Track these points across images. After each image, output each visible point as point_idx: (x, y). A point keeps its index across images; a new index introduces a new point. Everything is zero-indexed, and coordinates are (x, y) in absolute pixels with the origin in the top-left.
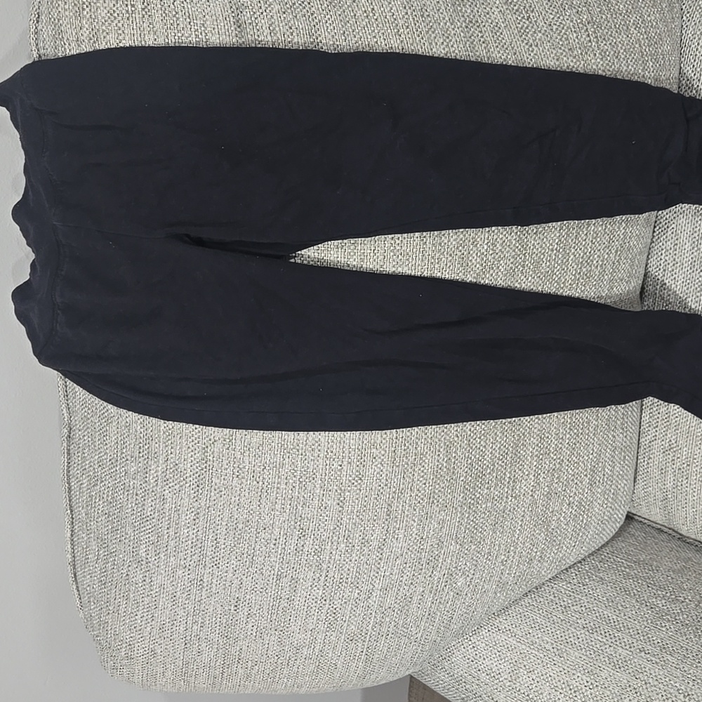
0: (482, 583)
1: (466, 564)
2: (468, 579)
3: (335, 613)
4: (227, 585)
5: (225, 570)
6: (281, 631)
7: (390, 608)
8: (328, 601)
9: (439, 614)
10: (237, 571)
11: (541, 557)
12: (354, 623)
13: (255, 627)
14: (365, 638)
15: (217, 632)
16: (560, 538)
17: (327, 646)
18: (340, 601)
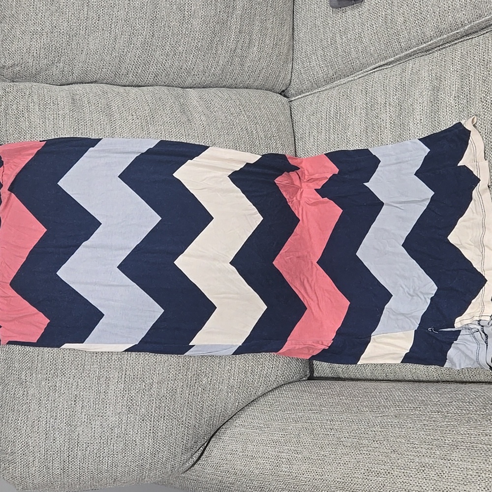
0: (218, 383)
1: (206, 369)
2: (209, 380)
3: (132, 400)
4: (70, 387)
5: (68, 377)
6: (102, 416)
7: (164, 396)
8: (127, 391)
9: (194, 403)
10: (76, 377)
11: (252, 370)
12: (144, 407)
13: (87, 415)
14: (151, 418)
15: (64, 422)
16: (262, 360)
17: (129, 426)
18: (134, 391)
